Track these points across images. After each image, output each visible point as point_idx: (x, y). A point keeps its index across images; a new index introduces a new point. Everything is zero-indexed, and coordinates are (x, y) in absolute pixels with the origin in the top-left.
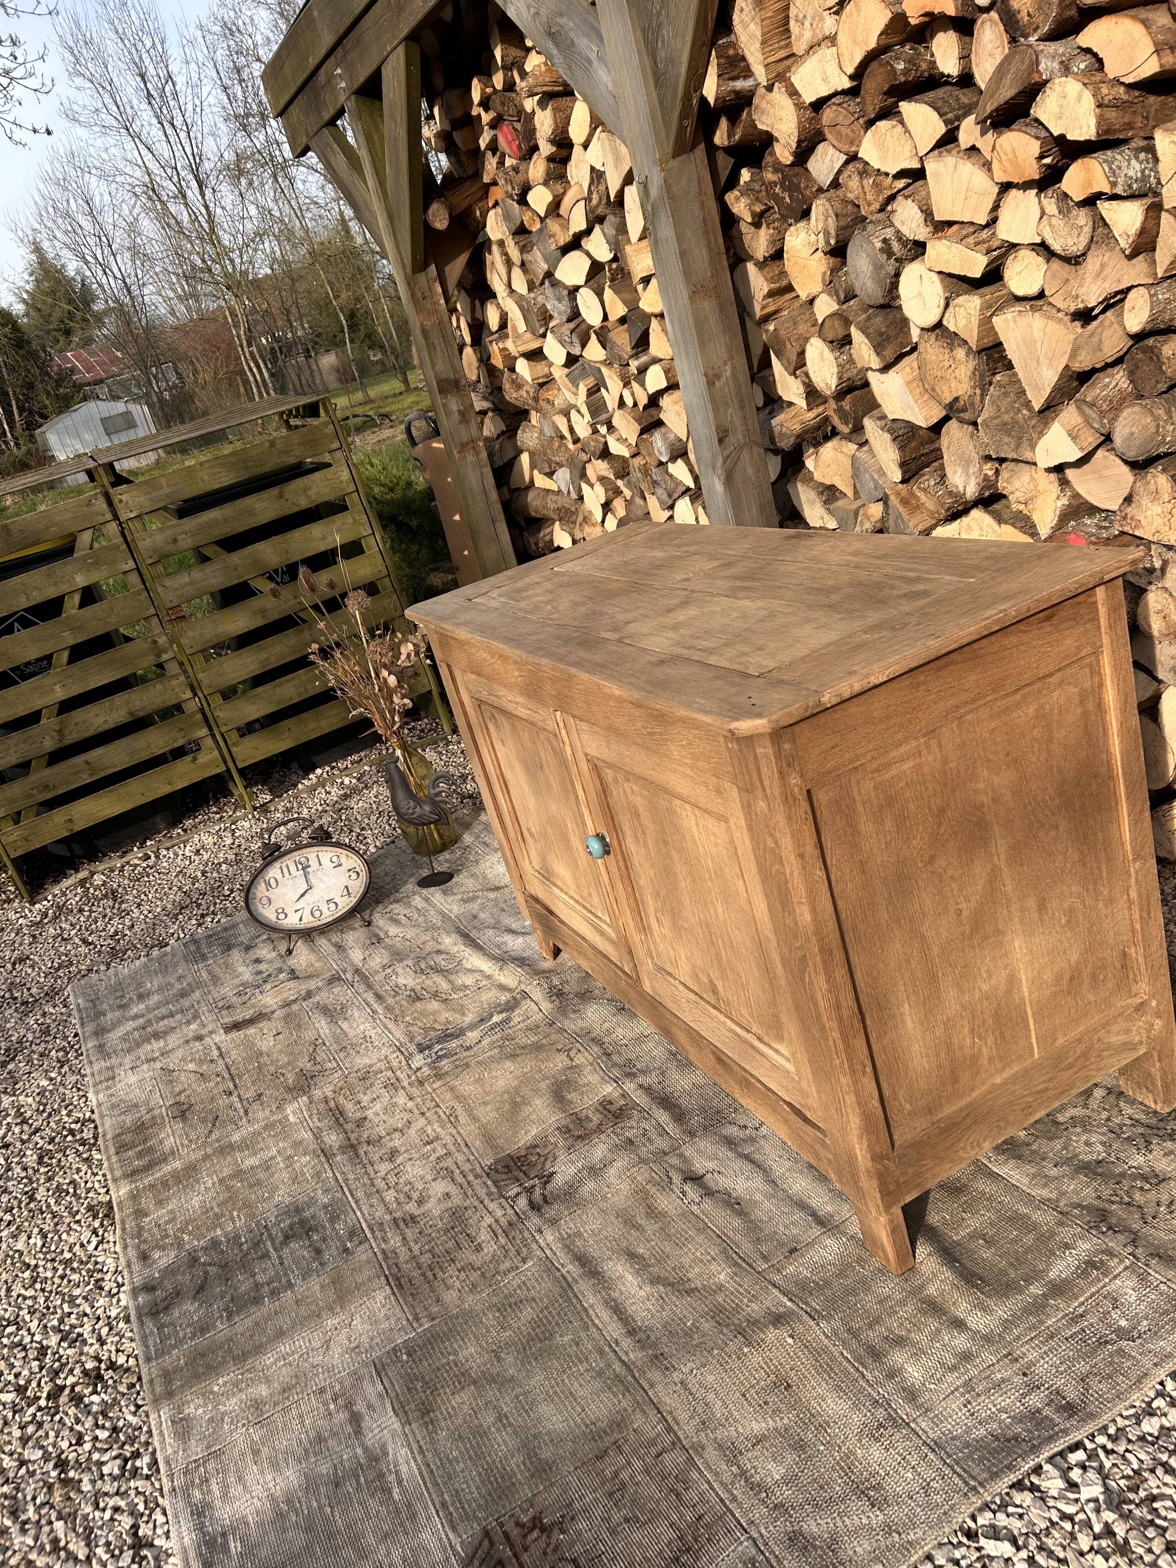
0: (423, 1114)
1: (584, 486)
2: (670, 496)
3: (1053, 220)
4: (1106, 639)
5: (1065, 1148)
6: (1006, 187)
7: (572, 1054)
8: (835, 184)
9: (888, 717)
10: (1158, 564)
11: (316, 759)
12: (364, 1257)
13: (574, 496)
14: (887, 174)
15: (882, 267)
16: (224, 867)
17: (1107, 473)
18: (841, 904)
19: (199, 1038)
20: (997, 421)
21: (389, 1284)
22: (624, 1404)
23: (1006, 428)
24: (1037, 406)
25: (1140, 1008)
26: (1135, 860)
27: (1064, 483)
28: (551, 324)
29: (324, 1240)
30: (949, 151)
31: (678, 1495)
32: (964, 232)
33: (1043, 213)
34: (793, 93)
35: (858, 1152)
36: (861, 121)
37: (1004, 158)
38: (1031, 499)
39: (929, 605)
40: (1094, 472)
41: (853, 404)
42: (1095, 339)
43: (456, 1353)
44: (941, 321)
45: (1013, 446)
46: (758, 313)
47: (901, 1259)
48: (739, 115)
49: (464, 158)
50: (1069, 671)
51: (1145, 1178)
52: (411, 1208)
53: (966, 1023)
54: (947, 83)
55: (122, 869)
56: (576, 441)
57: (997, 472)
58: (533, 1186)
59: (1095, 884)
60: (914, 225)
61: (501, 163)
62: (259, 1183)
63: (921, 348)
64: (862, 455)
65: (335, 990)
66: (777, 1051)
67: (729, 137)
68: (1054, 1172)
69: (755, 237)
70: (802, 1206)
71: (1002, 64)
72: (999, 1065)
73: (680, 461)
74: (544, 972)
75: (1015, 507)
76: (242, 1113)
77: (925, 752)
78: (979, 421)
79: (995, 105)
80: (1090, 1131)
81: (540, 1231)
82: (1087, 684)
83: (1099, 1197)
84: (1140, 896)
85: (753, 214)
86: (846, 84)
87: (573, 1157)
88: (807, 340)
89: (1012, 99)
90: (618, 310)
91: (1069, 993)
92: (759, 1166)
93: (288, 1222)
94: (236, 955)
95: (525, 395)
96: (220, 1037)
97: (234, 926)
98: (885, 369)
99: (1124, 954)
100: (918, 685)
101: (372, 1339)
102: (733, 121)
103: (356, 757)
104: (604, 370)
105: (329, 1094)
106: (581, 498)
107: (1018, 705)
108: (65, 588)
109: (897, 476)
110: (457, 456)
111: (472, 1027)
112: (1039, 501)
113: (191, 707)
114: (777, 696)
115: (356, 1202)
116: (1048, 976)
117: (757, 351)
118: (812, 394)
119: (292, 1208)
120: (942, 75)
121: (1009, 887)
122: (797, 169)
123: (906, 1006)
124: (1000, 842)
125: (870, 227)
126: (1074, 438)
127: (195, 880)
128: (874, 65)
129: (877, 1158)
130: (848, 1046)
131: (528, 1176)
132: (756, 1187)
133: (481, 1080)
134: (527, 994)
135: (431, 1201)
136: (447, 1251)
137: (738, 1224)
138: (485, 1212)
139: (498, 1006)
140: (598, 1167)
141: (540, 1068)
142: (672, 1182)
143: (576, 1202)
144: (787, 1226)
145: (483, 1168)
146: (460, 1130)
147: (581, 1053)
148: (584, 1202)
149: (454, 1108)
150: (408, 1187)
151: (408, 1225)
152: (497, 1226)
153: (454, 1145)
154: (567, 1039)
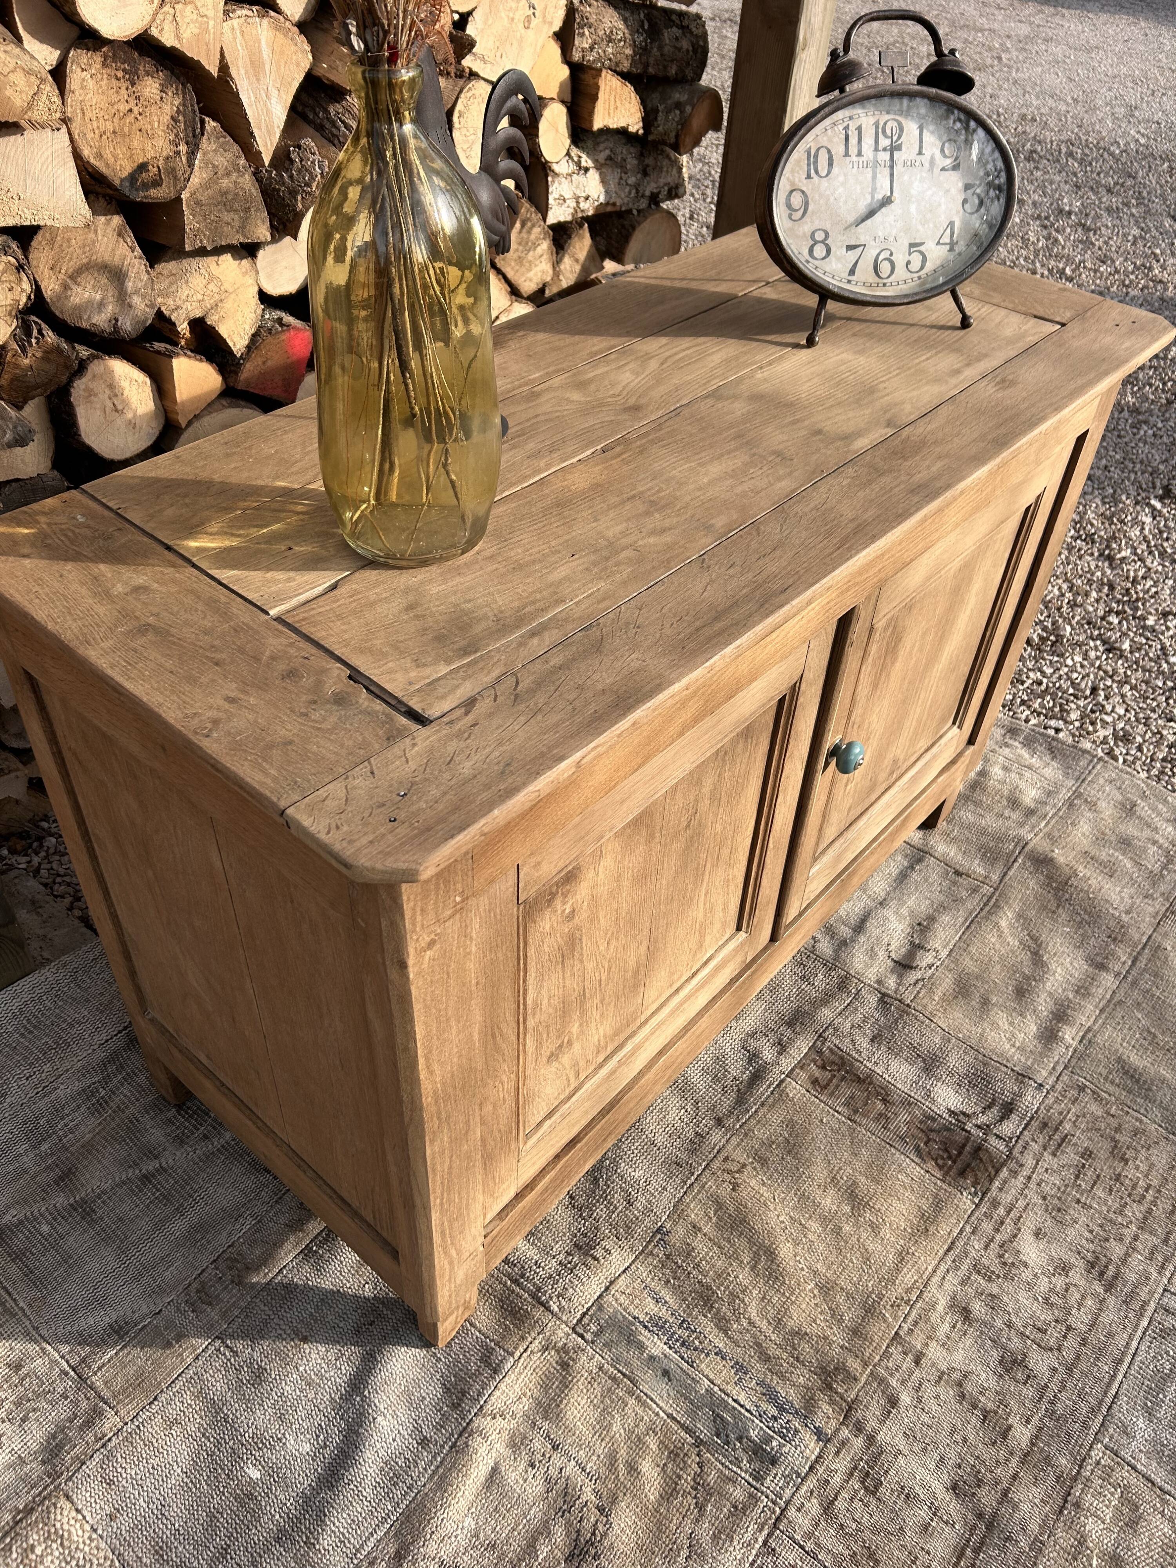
44: (148, 31)
58: (978, 1127)
81: (1039, 1088)
131: (967, 1139)
132: (896, 913)
133: (826, 1289)
134: (584, 1315)
135: (1058, 1251)
136: (1111, 1190)
137: (945, 919)
138: (1039, 1169)
139: (612, 1370)
140: (924, 1060)
141: (772, 1207)
142: (917, 981)
143: (985, 1065)
144: (932, 884)
145: (977, 1206)
146: (927, 1273)
147: (726, 1159)
148: (980, 1056)
149: (892, 1306)
150: (1054, 1299)
151: (1106, 1267)
152: (1053, 1144)
153: (957, 1268)
154: (694, 1198)
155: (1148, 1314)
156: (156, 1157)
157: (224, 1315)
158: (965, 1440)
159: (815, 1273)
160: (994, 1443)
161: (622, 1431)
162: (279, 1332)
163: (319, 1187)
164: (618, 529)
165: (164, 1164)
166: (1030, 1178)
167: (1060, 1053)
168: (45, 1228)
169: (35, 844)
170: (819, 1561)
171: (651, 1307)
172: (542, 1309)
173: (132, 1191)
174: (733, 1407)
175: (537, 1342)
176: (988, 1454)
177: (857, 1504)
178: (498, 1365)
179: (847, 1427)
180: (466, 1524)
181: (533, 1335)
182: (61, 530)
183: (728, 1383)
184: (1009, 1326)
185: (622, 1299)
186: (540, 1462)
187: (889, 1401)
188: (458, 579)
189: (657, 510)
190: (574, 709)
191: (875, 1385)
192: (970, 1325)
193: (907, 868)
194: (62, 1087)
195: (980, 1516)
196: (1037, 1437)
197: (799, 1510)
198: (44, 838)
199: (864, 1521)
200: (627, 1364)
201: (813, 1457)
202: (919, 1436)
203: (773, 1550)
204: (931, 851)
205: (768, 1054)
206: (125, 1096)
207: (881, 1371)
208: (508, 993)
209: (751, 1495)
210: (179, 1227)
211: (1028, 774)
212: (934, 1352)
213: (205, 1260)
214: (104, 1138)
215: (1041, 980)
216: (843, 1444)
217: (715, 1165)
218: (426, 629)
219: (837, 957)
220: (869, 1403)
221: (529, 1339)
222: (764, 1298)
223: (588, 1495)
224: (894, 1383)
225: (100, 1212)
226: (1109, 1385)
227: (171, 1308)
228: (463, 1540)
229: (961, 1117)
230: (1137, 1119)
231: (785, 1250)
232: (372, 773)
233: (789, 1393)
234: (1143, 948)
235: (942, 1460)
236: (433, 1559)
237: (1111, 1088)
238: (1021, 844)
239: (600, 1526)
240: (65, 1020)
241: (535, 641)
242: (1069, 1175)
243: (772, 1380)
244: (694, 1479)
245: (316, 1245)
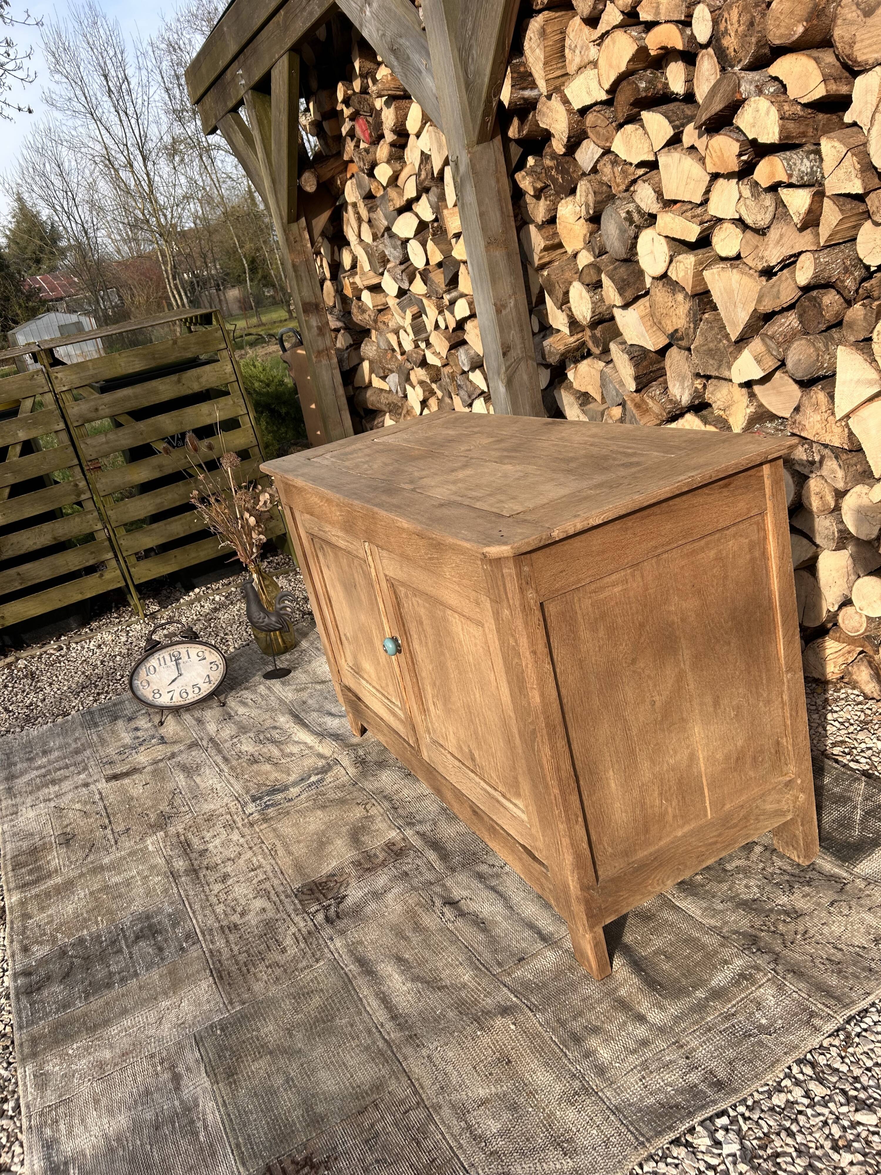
0: (251, 848)
1: (408, 388)
2: (469, 397)
3: (748, 202)
4: (769, 504)
5: (730, 889)
6: (715, 177)
7: (368, 807)
8: (594, 170)
9: (603, 552)
10: (817, 458)
11: (195, 581)
12: (195, 954)
13: (401, 394)
14: (631, 164)
15: (625, 231)
16: (118, 658)
17: (783, 389)
18: (563, 691)
19: (86, 785)
20: (705, 348)
21: (212, 975)
22: (383, 1072)
23: (711, 353)
24: (733, 338)
25: (789, 784)
26: (787, 672)
27: (752, 396)
28: (388, 266)
29: (166, 940)
30: (675, 149)
31: (418, 1143)
32: (684, 208)
33: (741, 196)
34: (566, 101)
35: (571, 883)
36: (614, 124)
37: (714, 155)
38: (728, 407)
39: (639, 471)
40: (774, 389)
41: (603, 333)
42: (775, 290)
43: (258, 1030)
44: (666, 272)
45: (716, 367)
46: (537, 262)
47: (601, 968)
48: (527, 116)
49: (330, 141)
50: (741, 526)
51: (787, 913)
52: (235, 918)
53: (656, 788)
54: (676, 100)
55: (40, 657)
56: (403, 353)
57: (705, 386)
58: (330, 905)
59: (757, 688)
60: (649, 202)
61: (357, 146)
62: (120, 896)
63: (652, 292)
64: (608, 370)
65: (193, 753)
66: (515, 805)
67: (519, 132)
68: (720, 907)
69: (536, 206)
70: (531, 926)
71: (714, 86)
72: (680, 822)
73: (477, 371)
74: (352, 745)
75: (717, 412)
76: (113, 843)
77: (630, 580)
78: (692, 347)
79: (708, 116)
80: (750, 877)
81: (331, 939)
82: (755, 537)
83: (752, 927)
84: (790, 699)
85: (535, 189)
86: (604, 96)
87: (362, 884)
88: (570, 283)
89: (721, 111)
90: (437, 257)
91: (735, 770)
92: (501, 896)
93: (140, 926)
94: (120, 723)
95: (367, 318)
96: (102, 785)
97: (122, 702)
98: (626, 306)
99: (778, 743)
100: (627, 529)
101: (195, 1017)
102: (523, 120)
103: (225, 581)
104: (425, 301)
105: (181, 831)
106: (406, 396)
107: (702, 550)
108: (9, 441)
109: (632, 386)
110: (314, 360)
111: (295, 784)
112: (734, 408)
113: (101, 536)
114: (519, 531)
115: (194, 913)
116: (719, 756)
117: (535, 291)
118: (574, 324)
119: (144, 916)
120: (673, 93)
121: (692, 686)
122: (567, 158)
123: (611, 773)
124: (686, 652)
125: (618, 202)
126: (759, 362)
127: (95, 667)
128: (624, 83)
129: (584, 888)
130: (565, 800)
131: (327, 897)
132: (499, 914)
137: (481, 938)
138: (290, 923)
142: (434, 902)
143: (362, 918)
144: (519, 941)
145: (292, 889)
146: (278, 860)
148: (367, 917)
153: (272, 872)
166: (289, 917)
167: (345, 960)
201: (246, 811)
216: (244, 820)
242: (279, 936)
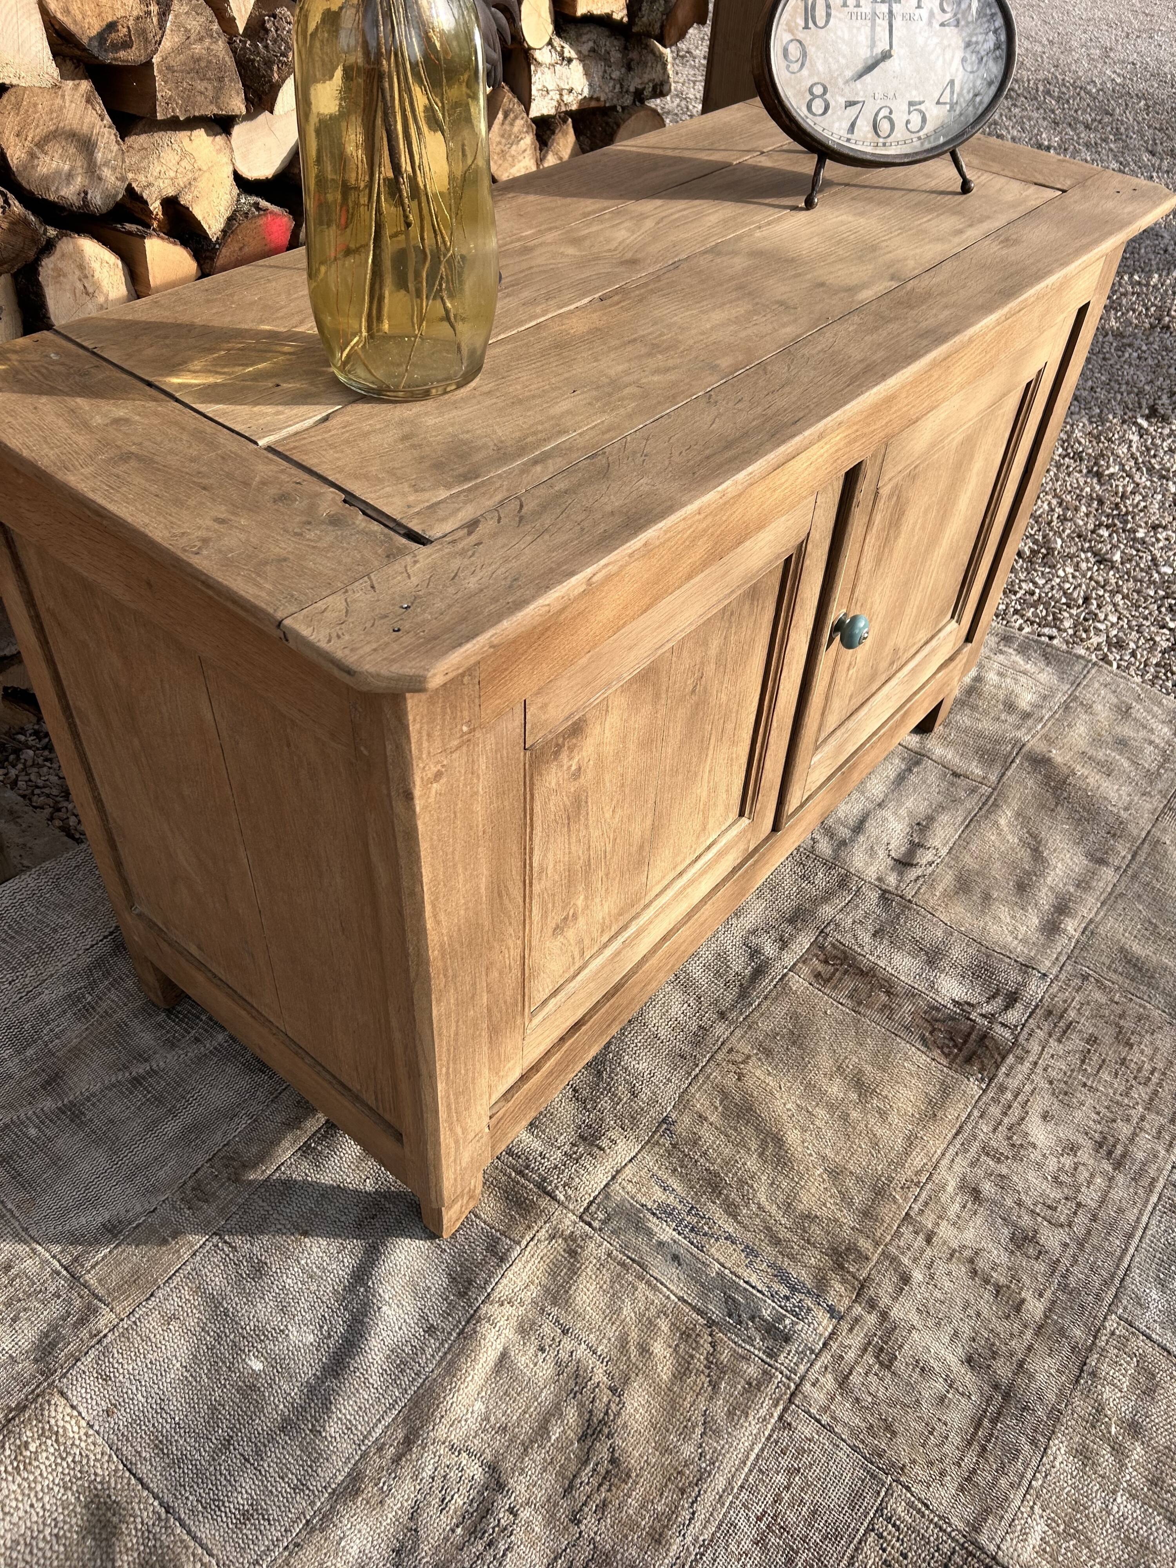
58: (983, 1016)
81: (1042, 979)
87: (924, 986)
131: (973, 1028)
132: (895, 813)
133: (835, 1174)
134: (591, 1203)
135: (1066, 1133)
136: (1116, 1074)
137: (944, 818)
138: (1045, 1055)
139: (620, 1256)
140: (927, 953)
141: (778, 1095)
142: (918, 878)
143: (988, 956)
144: (930, 786)
145: (984, 1091)
146: (936, 1156)
147: (731, 1051)
148: (983, 949)
149: (902, 1188)
150: (1063, 1178)
151: (1114, 1146)
152: (1058, 1031)
153: (966, 1151)
154: (699, 1088)
155: (1158, 1190)
156: (146, 1060)
157: (221, 1211)
158: (978, 1314)
159: (824, 1158)
160: (1008, 1317)
161: (632, 1315)
162: (279, 1226)
163: (318, 1073)
164: (620, 368)
165: (155, 1067)
166: (1036, 1063)
167: (1063, 945)
168: (33, 1132)
169: (12, 757)
170: (836, 1434)
171: (659, 1195)
172: (548, 1198)
173: (122, 1093)
174: (745, 1289)
175: (544, 1230)
176: (1002, 1327)
177: (872, 1378)
178: (504, 1254)
179: (860, 1304)
180: (476, 1408)
181: (540, 1224)
182: (34, 367)
183: (738, 1266)
184: (1019, 1205)
185: (629, 1187)
186: (550, 1346)
187: (901, 1278)
188: (455, 413)
189: (660, 352)
190: (582, 529)
191: (887, 1263)
192: (980, 1205)
193: (905, 771)
194: (47, 992)
195: (996, 1387)
196: (1050, 1310)
197: (814, 1385)
198: (21, 750)
199: (880, 1394)
200: (636, 1250)
201: (827, 1334)
202: (932, 1312)
203: (790, 1424)
204: (929, 754)
205: (769, 949)
206: (113, 1001)
207: (893, 1250)
208: (515, 848)
209: (765, 1372)
210: (171, 1128)
211: (1023, 679)
212: (945, 1231)
213: (200, 1159)
214: (92, 1042)
215: (1042, 875)
216: (856, 1320)
217: (719, 1057)
218: (423, 457)
219: (836, 857)
220: (881, 1281)
221: (536, 1228)
222: (773, 1183)
223: (599, 1376)
224: (906, 1261)
225: (89, 1115)
226: (1121, 1259)
227: (166, 1206)
228: (473, 1424)
229: (966, 1007)
230: (1141, 1006)
231: (793, 1137)
232: (373, 587)
233: (801, 1274)
234: (1143, 843)
235: (956, 1334)
236: (444, 1443)
237: (1114, 977)
238: (1019, 745)
239: (613, 1406)
240: (48, 925)
241: (539, 468)
242: (1075, 1060)
243: (783, 1262)
244: (707, 1359)
245: (315, 1142)
